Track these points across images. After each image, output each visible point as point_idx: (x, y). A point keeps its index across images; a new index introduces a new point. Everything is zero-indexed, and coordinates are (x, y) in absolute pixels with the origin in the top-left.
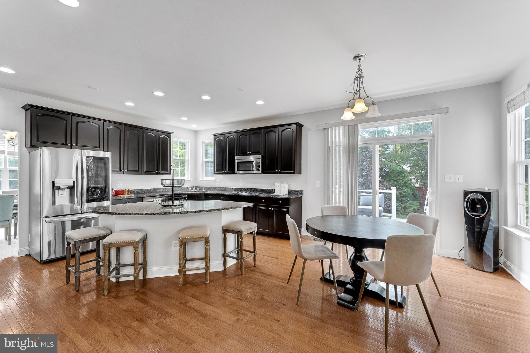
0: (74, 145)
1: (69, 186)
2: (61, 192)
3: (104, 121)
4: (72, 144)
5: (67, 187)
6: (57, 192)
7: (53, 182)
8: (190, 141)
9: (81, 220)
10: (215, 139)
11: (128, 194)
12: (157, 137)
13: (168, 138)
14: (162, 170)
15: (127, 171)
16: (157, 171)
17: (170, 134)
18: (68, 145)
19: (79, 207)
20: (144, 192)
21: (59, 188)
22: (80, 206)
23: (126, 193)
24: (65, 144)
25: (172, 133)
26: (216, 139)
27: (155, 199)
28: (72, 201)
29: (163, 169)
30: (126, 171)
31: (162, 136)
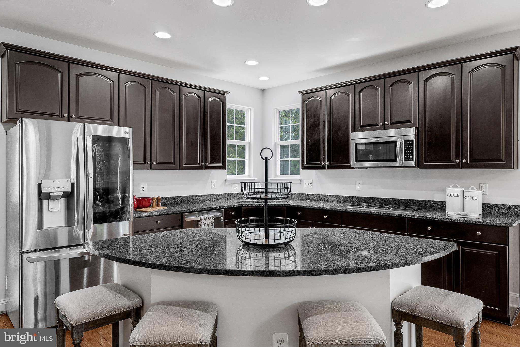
0: (73, 116)
1: (64, 193)
2: (52, 203)
3: (120, 71)
4: (70, 116)
5: (62, 194)
6: (45, 202)
7: (39, 186)
8: (253, 109)
9: (84, 257)
10: (304, 101)
11: (157, 206)
12: (204, 100)
13: (221, 103)
14: (212, 161)
15: (157, 164)
16: (203, 164)
17: (224, 94)
18: (64, 116)
19: (81, 233)
20: (182, 201)
21: (48, 197)
22: (83, 231)
23: (155, 204)
24: (59, 115)
25: (228, 93)
26: (306, 101)
27: (202, 217)
28: (69, 221)
29: (213, 159)
30: (154, 163)
31: (210, 100)
